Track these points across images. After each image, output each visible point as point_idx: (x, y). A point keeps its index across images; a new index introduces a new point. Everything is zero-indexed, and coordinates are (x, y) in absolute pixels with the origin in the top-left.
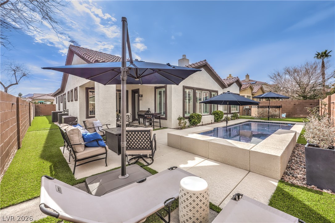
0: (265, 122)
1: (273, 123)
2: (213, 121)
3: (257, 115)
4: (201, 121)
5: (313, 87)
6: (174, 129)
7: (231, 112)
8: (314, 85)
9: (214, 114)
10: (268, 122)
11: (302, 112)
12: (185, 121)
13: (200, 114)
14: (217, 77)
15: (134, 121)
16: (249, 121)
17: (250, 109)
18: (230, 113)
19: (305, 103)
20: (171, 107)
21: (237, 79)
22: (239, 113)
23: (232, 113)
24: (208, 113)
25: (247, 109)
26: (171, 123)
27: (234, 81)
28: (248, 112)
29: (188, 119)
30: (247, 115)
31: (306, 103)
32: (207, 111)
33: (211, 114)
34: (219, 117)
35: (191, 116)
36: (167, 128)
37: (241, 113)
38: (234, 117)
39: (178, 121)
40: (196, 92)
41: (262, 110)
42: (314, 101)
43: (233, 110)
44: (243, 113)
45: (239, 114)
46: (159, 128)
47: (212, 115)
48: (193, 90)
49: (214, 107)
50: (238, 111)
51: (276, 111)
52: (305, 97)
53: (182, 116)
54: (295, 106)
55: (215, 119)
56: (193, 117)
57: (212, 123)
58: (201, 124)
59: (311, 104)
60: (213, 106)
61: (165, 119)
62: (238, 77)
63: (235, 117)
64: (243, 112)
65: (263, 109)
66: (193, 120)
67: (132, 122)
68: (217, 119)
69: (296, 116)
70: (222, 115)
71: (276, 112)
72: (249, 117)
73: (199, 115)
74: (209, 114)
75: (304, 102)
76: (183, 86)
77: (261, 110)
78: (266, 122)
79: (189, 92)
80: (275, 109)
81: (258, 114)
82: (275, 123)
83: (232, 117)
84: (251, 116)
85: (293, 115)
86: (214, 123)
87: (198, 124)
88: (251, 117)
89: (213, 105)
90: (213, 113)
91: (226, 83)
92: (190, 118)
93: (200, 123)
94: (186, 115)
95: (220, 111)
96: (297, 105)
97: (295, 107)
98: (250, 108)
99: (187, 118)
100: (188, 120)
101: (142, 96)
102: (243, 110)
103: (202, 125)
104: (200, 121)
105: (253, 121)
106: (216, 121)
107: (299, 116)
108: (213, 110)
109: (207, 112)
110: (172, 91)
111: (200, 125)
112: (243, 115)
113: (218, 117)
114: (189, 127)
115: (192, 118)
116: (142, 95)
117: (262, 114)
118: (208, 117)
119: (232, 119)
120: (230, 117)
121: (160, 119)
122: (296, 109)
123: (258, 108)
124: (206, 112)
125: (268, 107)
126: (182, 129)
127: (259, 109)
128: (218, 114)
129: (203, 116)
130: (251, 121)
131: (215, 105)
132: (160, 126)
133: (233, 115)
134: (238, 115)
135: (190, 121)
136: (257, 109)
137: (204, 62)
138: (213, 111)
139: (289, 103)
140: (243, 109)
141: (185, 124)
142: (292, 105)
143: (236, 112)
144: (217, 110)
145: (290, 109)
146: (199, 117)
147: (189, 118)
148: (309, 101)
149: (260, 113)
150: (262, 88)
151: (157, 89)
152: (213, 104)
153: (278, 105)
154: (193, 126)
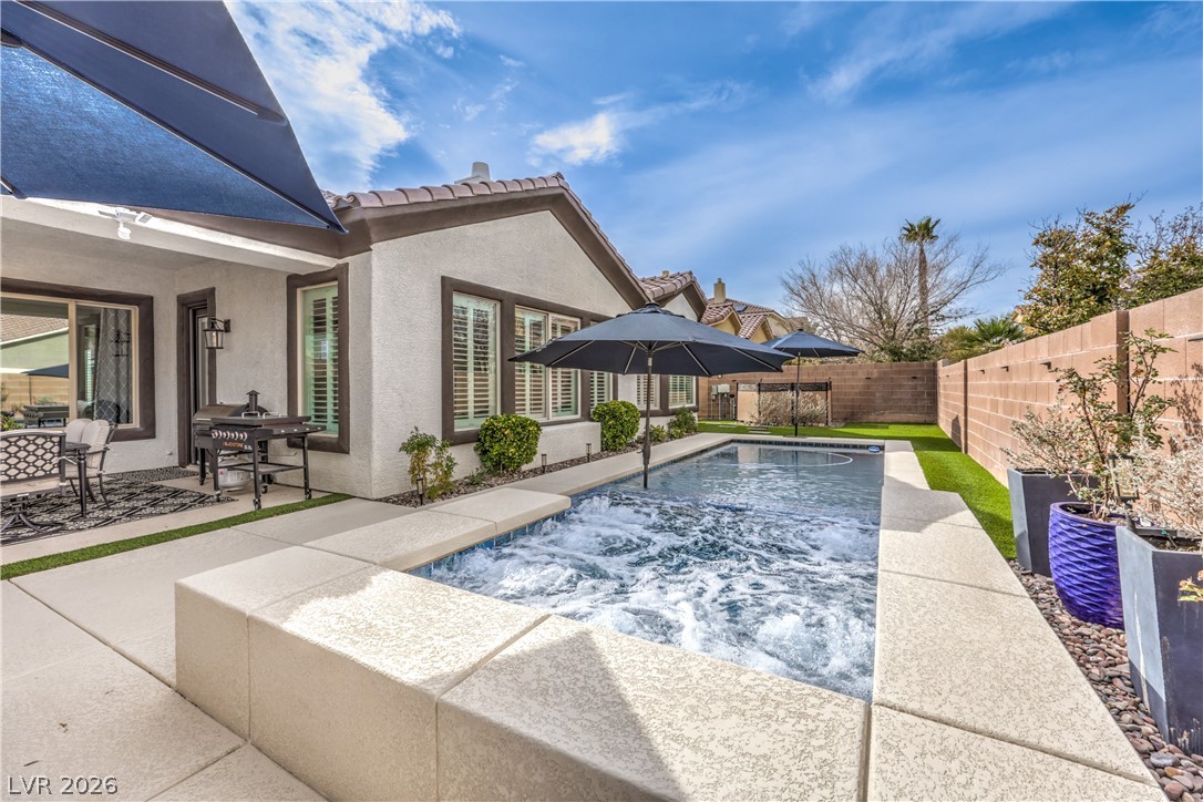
0: (784, 443)
1: (811, 445)
2: (596, 449)
3: (757, 415)
4: (535, 453)
5: (915, 322)
6: (386, 500)
7: (670, 407)
8: (917, 313)
9: (600, 415)
10: (797, 444)
11: (890, 404)
12: (449, 459)
13: (533, 417)
14: (614, 261)
15: (190, 462)
16: (732, 441)
17: (732, 396)
18: (664, 412)
19: (896, 372)
20: (370, 385)
21: (689, 280)
22: (695, 410)
23: (674, 413)
24: (576, 413)
25: (723, 394)
26: (370, 468)
27: (679, 286)
28: (725, 407)
29: (474, 445)
30: (724, 417)
31: (900, 372)
32: (573, 405)
33: (587, 417)
34: (620, 428)
35: (487, 429)
36: (350, 497)
37: (704, 411)
38: (679, 426)
39: (406, 460)
40: (517, 315)
41: (773, 399)
42: (922, 365)
43: (675, 401)
44: (709, 412)
45: (695, 415)
46: (299, 498)
47: (592, 420)
48: (499, 306)
49: (601, 382)
50: (694, 405)
51: (815, 402)
52: (896, 354)
53: (434, 429)
54: (869, 382)
55: (603, 435)
56: (498, 435)
57: (589, 458)
58: (537, 462)
59: (915, 378)
60: (596, 379)
61: (340, 447)
62: (691, 273)
63: (684, 425)
64: (709, 406)
65: (775, 394)
66: (497, 447)
67: (182, 465)
68: (615, 437)
69: (872, 417)
70: (633, 420)
71: (816, 405)
72: (731, 423)
73: (524, 424)
74: (579, 416)
75: (894, 369)
76: (443, 278)
77: (768, 396)
78: (790, 444)
79: (478, 313)
80: (811, 394)
81: (760, 413)
82: (817, 445)
83: (671, 425)
84: (735, 420)
85: (864, 413)
86: (601, 457)
87: (525, 467)
88: (735, 423)
89: (596, 375)
90: (594, 413)
91: (648, 292)
92: (481, 441)
93: (529, 460)
94: (460, 427)
95: (623, 403)
96: (876, 380)
97: (868, 387)
98: (734, 392)
99: (463, 439)
100: (476, 450)
101: (227, 330)
102: (709, 399)
103: (544, 470)
104: (530, 454)
105: (745, 442)
106: (611, 445)
107: (881, 419)
108: (596, 399)
109: (573, 408)
110: (374, 295)
111: (534, 472)
112: (709, 418)
113: (616, 430)
114: (473, 484)
115: (492, 437)
116: (227, 323)
117: (771, 413)
118: (571, 431)
119: (672, 437)
120: (666, 428)
121: (304, 448)
122: (873, 394)
123: (759, 391)
124: (566, 407)
125: (793, 387)
126: (431, 499)
127: (762, 394)
128: (614, 417)
129: (545, 429)
130: (739, 441)
131: (606, 373)
132: (307, 490)
133: (674, 418)
134: (693, 419)
135: (484, 452)
136: (756, 394)
137: (554, 183)
138: (596, 403)
139: (853, 374)
140: (709, 394)
141: (447, 474)
142: (860, 380)
143: (687, 406)
144: (615, 397)
145: (856, 394)
146: (526, 435)
147: (479, 440)
148: (908, 366)
149: (765, 409)
150: (764, 327)
151: (299, 291)
152: (596, 373)
153: (822, 379)
154: (500, 476)
